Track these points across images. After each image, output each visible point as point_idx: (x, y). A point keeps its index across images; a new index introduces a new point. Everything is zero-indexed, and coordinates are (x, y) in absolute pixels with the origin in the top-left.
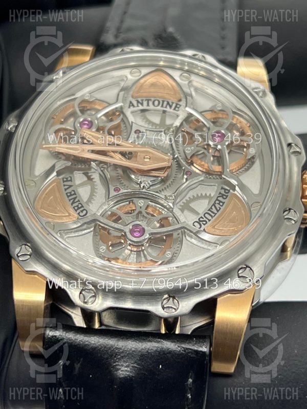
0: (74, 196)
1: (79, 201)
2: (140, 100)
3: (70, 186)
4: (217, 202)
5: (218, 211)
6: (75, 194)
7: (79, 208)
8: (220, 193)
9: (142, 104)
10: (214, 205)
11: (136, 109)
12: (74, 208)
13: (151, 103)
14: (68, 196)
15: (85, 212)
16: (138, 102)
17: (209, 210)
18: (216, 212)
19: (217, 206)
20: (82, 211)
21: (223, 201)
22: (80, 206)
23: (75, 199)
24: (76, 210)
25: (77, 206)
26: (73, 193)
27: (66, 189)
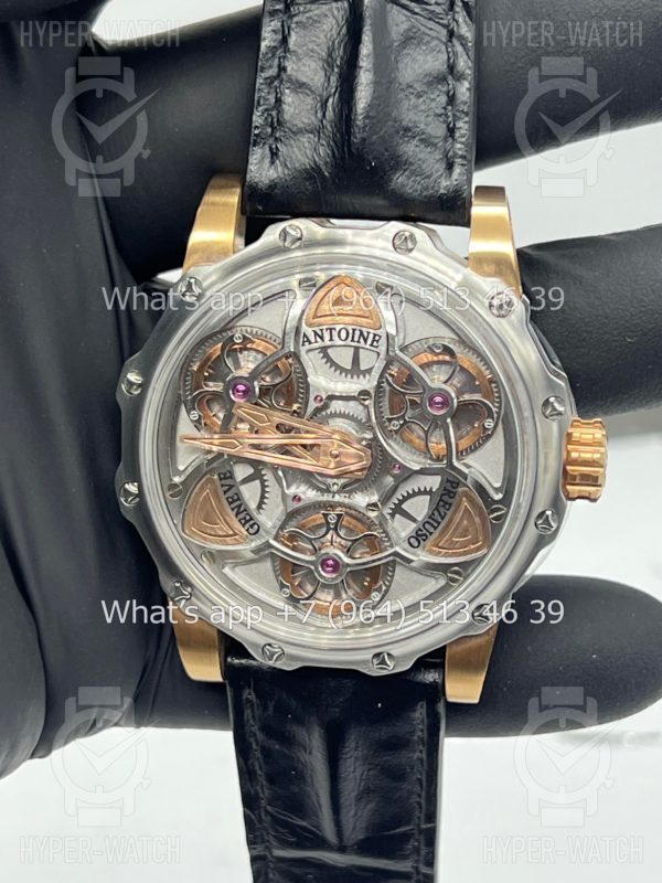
0: (238, 503)
1: (245, 510)
2: (317, 329)
3: (231, 487)
4: (441, 503)
5: (442, 519)
6: (239, 499)
7: (247, 522)
8: (445, 489)
9: (322, 338)
10: (437, 509)
11: (315, 345)
12: (240, 521)
13: (335, 334)
14: (230, 503)
15: (256, 527)
16: (316, 333)
17: (430, 517)
18: (440, 520)
19: (442, 510)
20: (252, 526)
21: (450, 501)
22: (248, 518)
23: (239, 506)
24: (243, 526)
25: (244, 518)
26: (236, 497)
27: (225, 492)
